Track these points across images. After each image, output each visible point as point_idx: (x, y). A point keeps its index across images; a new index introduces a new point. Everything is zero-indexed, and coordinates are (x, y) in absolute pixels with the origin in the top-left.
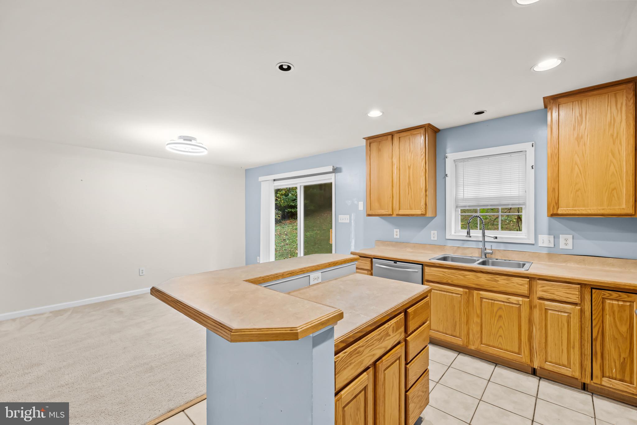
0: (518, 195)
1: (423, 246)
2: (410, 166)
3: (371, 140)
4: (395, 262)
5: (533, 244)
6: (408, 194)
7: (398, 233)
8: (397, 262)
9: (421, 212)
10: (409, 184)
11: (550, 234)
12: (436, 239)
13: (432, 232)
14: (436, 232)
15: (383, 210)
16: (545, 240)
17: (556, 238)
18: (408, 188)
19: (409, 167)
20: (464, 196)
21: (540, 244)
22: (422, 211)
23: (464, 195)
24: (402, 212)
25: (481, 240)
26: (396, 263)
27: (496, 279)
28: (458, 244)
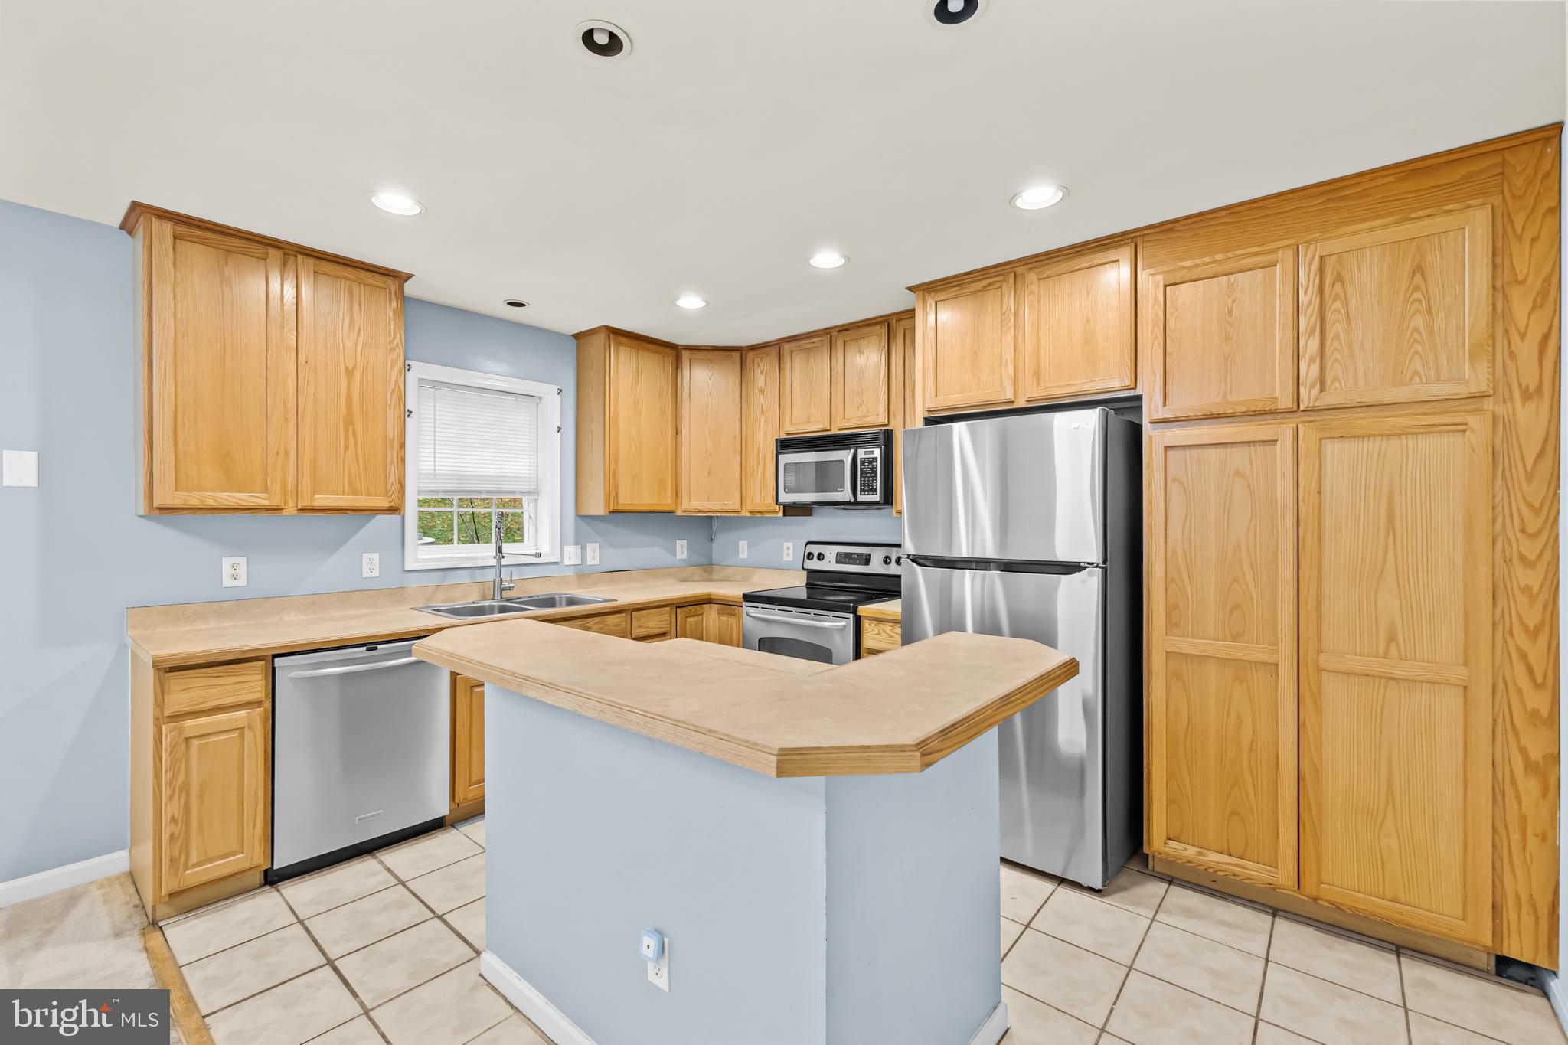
0: (528, 475)
1: (343, 598)
2: (351, 368)
3: (182, 230)
4: (371, 645)
5: (557, 563)
6: (346, 448)
7: (242, 571)
8: (379, 647)
9: (390, 502)
10: (349, 421)
11: (576, 544)
12: (376, 573)
13: (366, 556)
14: (376, 556)
15: (240, 491)
16: (572, 556)
17: (584, 549)
18: (346, 431)
19: (350, 373)
20: (437, 468)
21: (567, 562)
22: (393, 500)
23: (435, 466)
24: (321, 501)
25: (495, 564)
26: (376, 649)
27: (588, 625)
28: (433, 579)
